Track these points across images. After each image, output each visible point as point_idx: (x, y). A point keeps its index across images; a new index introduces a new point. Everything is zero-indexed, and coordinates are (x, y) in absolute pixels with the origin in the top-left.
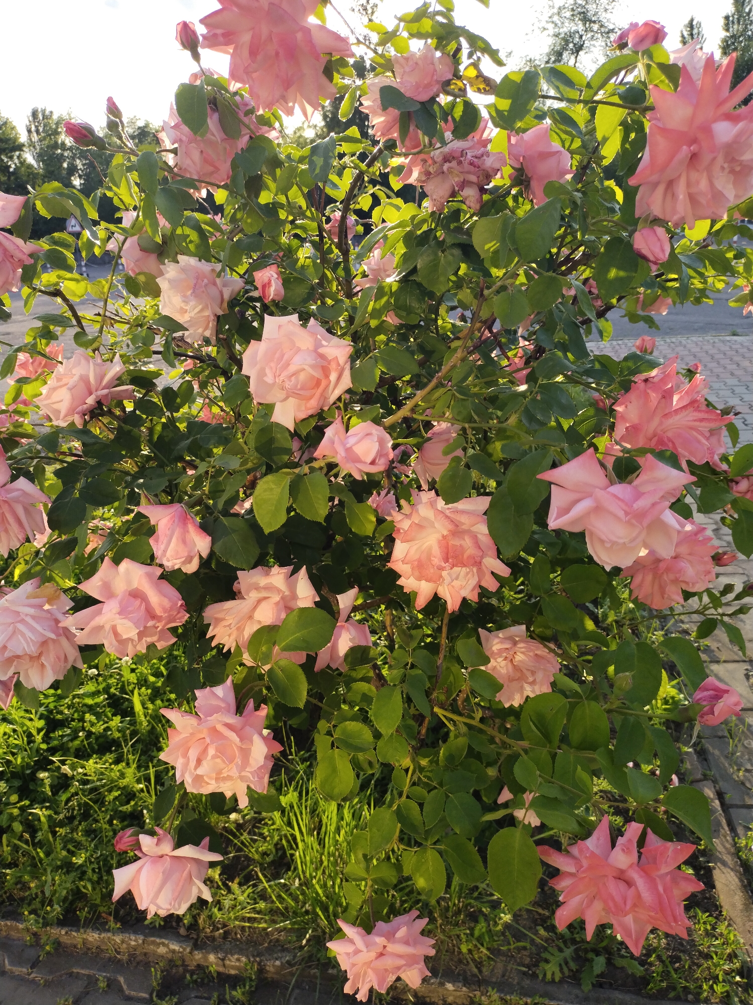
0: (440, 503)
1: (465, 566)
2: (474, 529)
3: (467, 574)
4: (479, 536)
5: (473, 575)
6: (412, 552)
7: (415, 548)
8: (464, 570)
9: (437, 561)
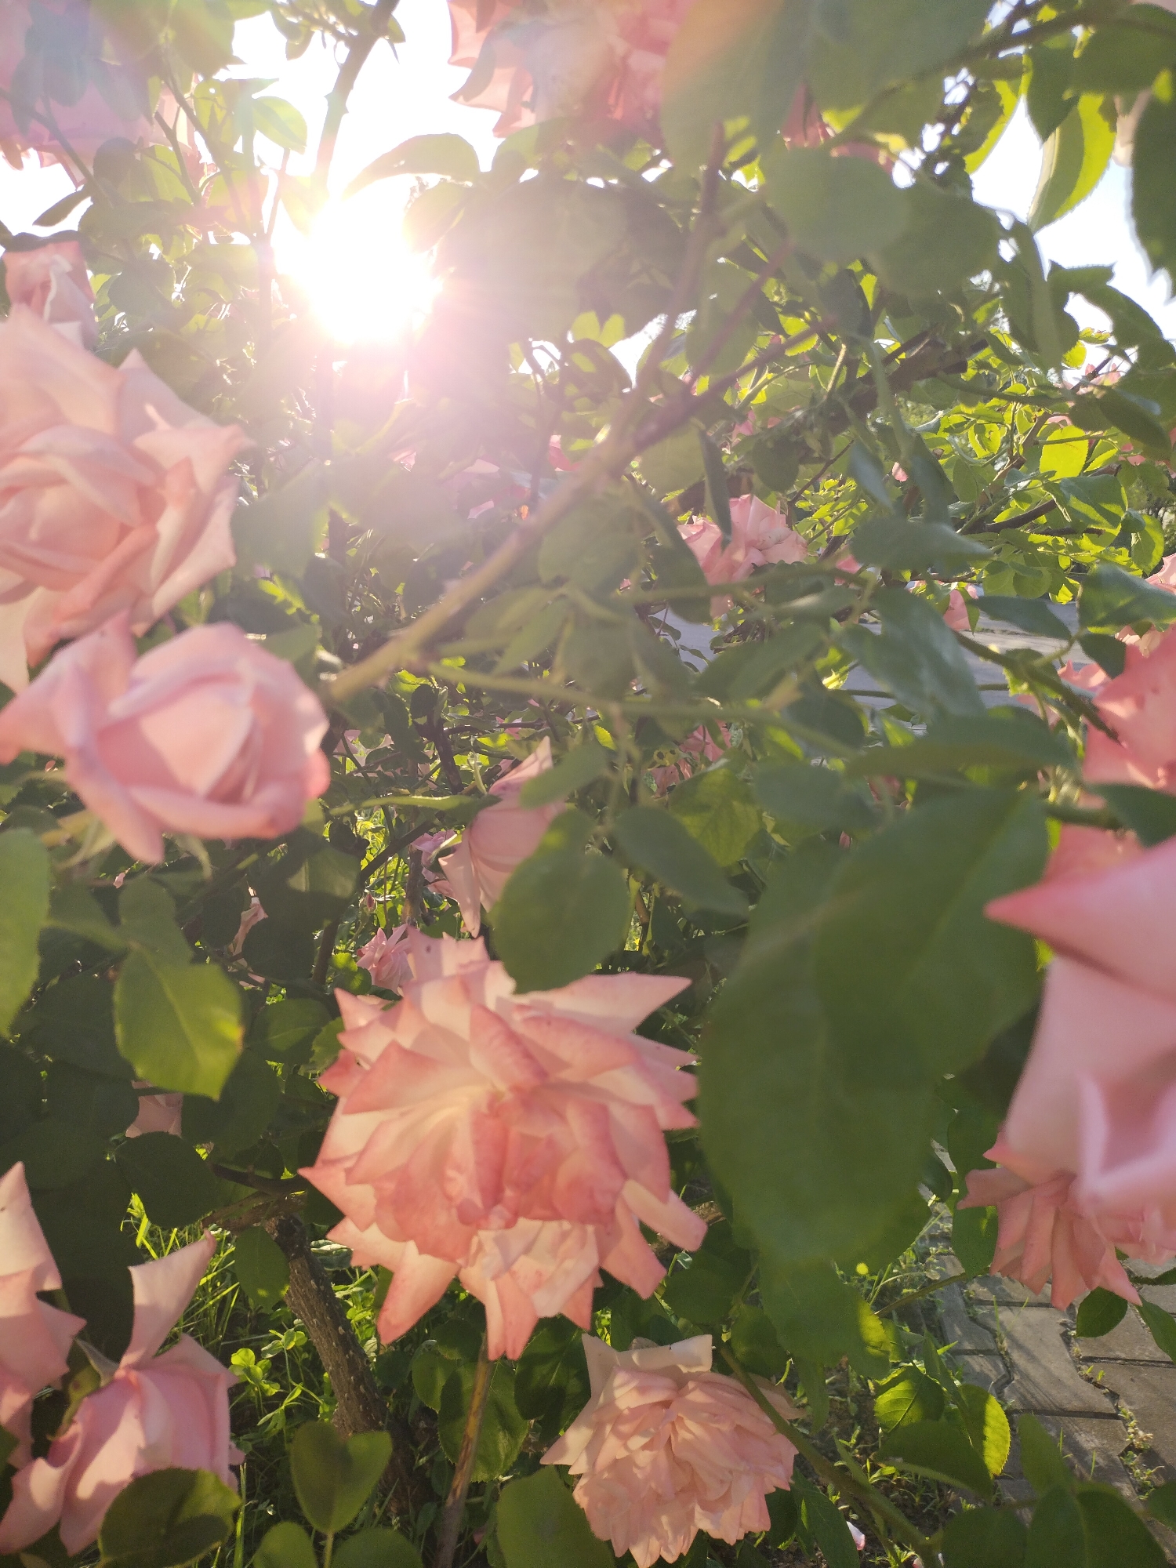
0: (499, 985)
1: (556, 1216)
2: (600, 1081)
3: (564, 1236)
4: (617, 1111)
5: (583, 1243)
6: (385, 1142)
7: (395, 1129)
8: (551, 1229)
9: (463, 1184)
